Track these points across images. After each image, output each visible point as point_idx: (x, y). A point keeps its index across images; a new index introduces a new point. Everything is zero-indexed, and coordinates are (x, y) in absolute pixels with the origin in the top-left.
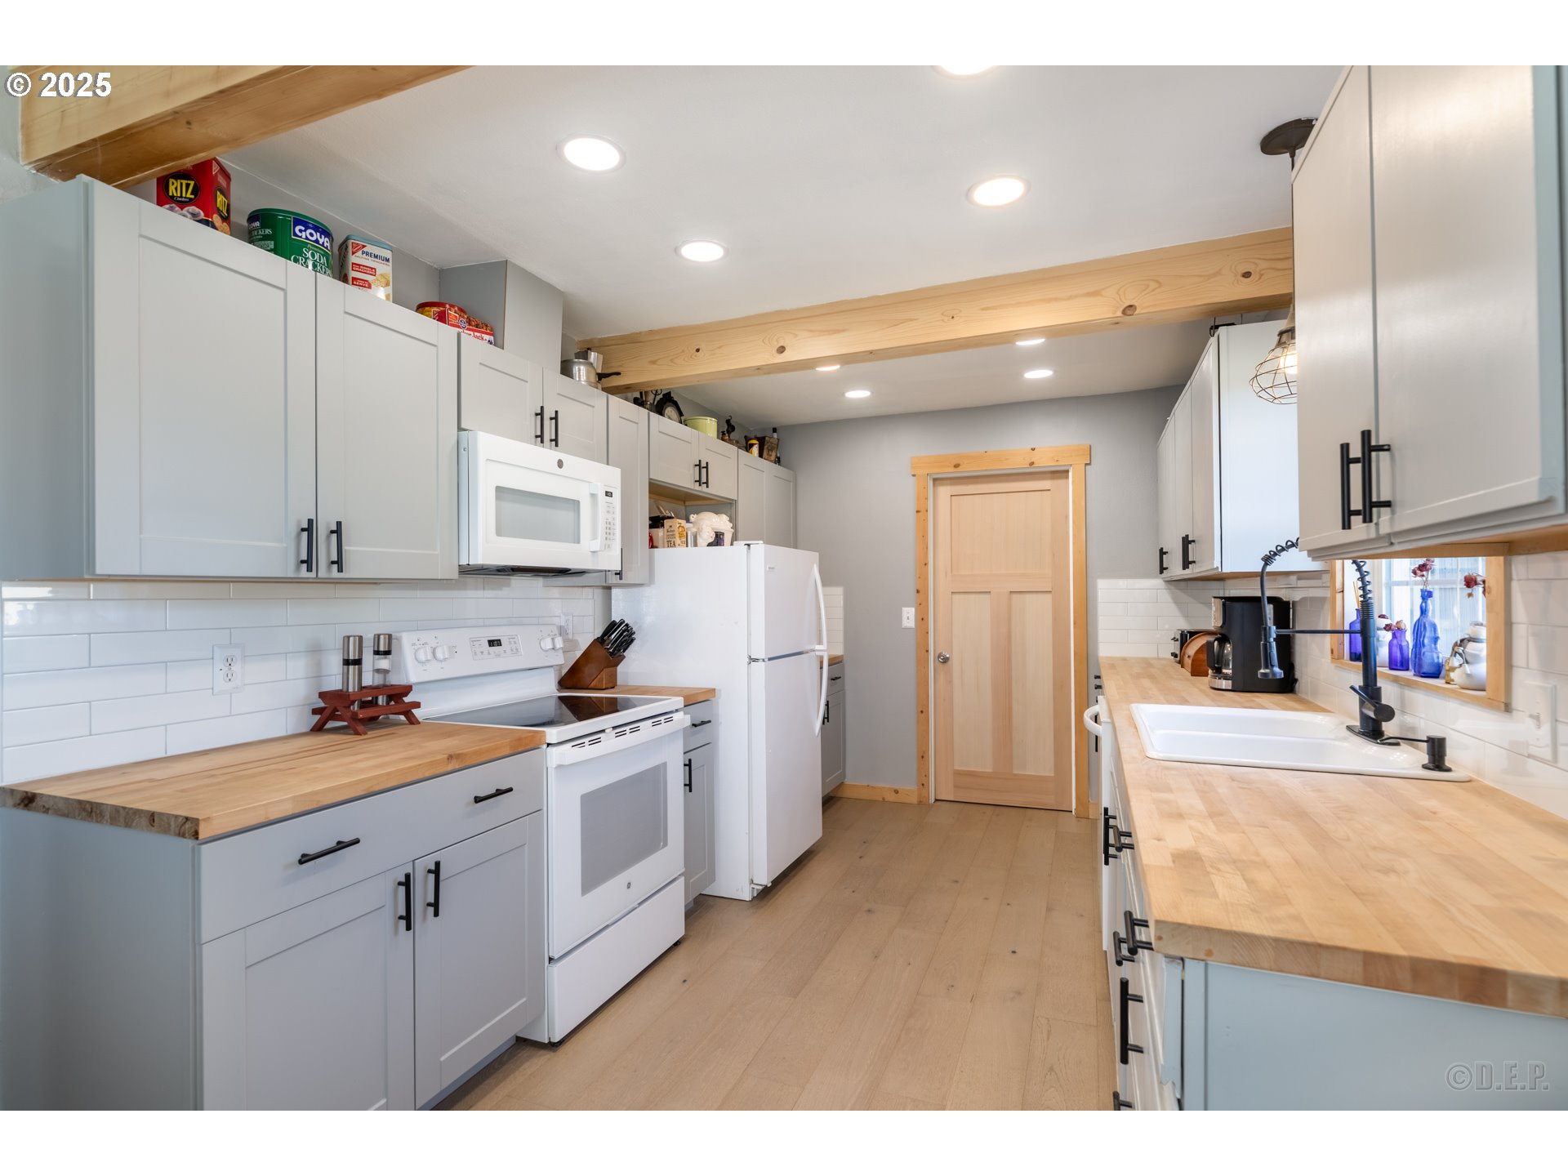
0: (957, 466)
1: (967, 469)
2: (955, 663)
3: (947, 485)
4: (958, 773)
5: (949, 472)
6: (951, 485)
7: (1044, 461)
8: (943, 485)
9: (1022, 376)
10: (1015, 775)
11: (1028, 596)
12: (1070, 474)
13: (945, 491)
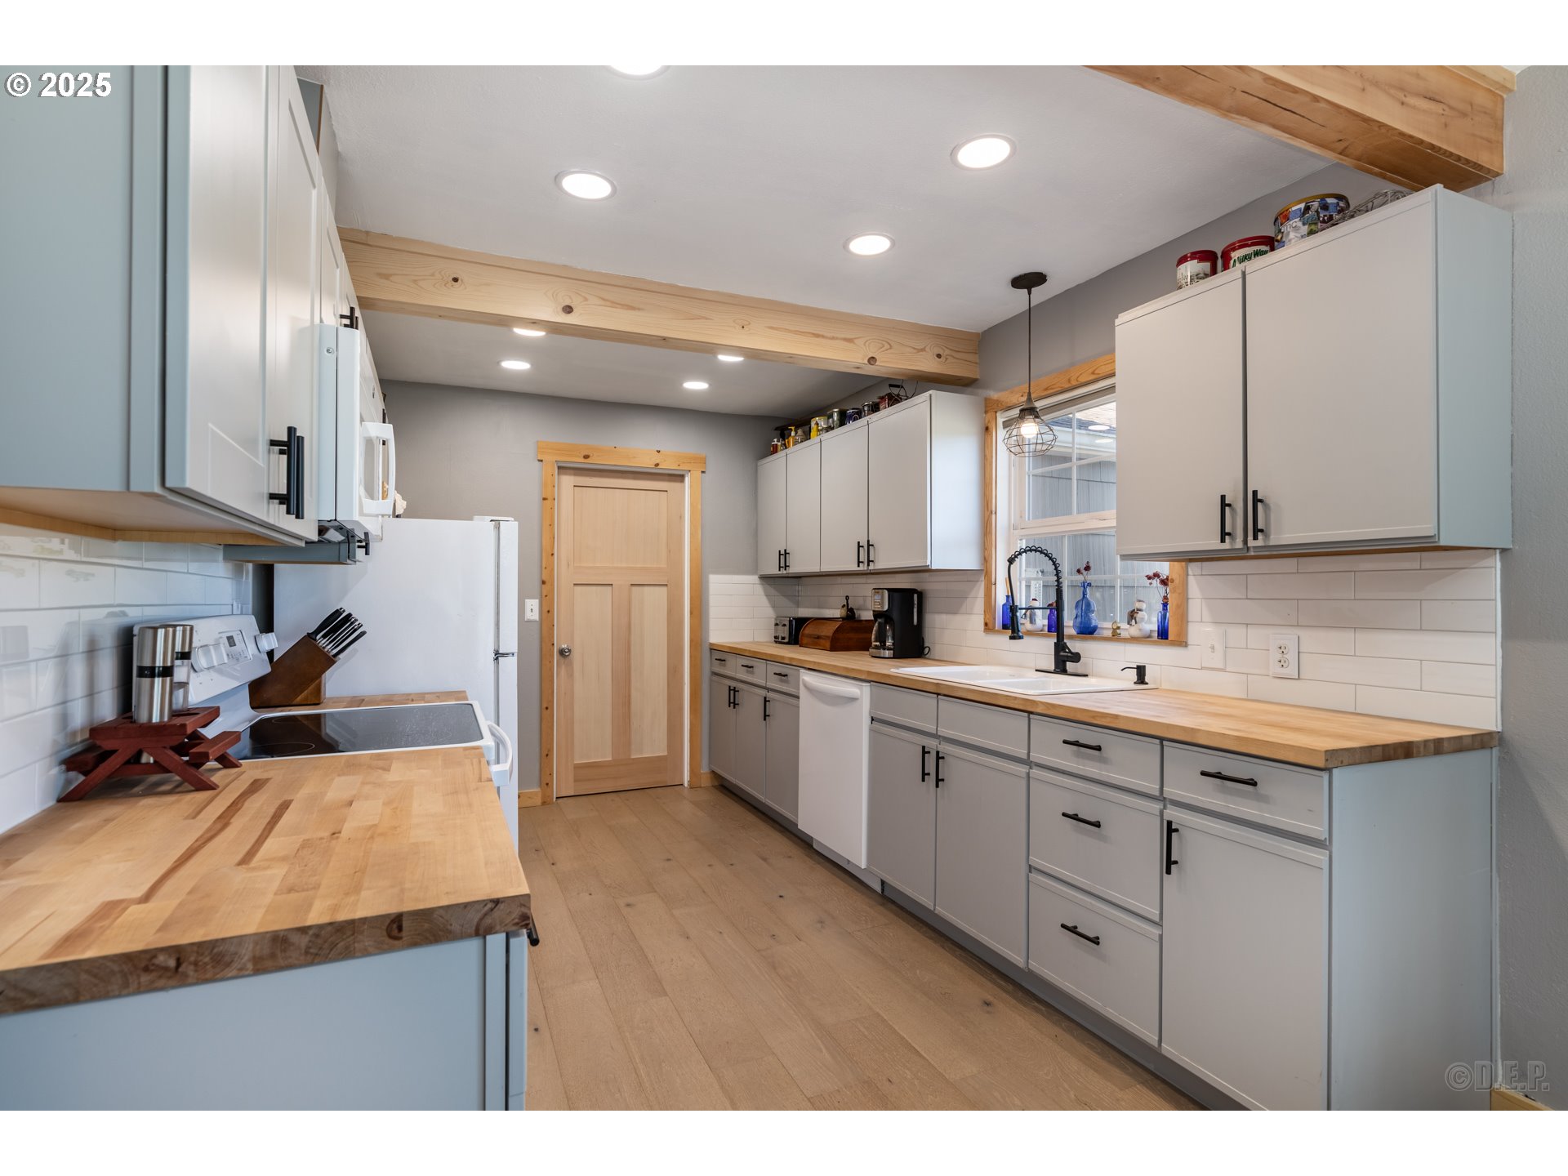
0: (586, 457)
1: (597, 461)
2: (576, 655)
3: (570, 474)
4: (578, 767)
5: (578, 460)
6: (575, 475)
7: (668, 465)
8: (566, 474)
9: (681, 384)
10: (633, 759)
11: (646, 589)
12: (686, 479)
13: (568, 481)
